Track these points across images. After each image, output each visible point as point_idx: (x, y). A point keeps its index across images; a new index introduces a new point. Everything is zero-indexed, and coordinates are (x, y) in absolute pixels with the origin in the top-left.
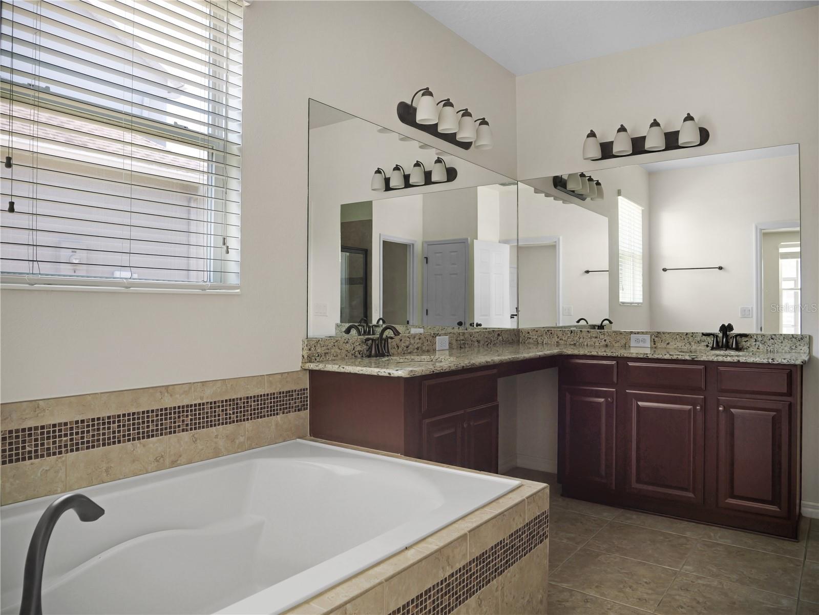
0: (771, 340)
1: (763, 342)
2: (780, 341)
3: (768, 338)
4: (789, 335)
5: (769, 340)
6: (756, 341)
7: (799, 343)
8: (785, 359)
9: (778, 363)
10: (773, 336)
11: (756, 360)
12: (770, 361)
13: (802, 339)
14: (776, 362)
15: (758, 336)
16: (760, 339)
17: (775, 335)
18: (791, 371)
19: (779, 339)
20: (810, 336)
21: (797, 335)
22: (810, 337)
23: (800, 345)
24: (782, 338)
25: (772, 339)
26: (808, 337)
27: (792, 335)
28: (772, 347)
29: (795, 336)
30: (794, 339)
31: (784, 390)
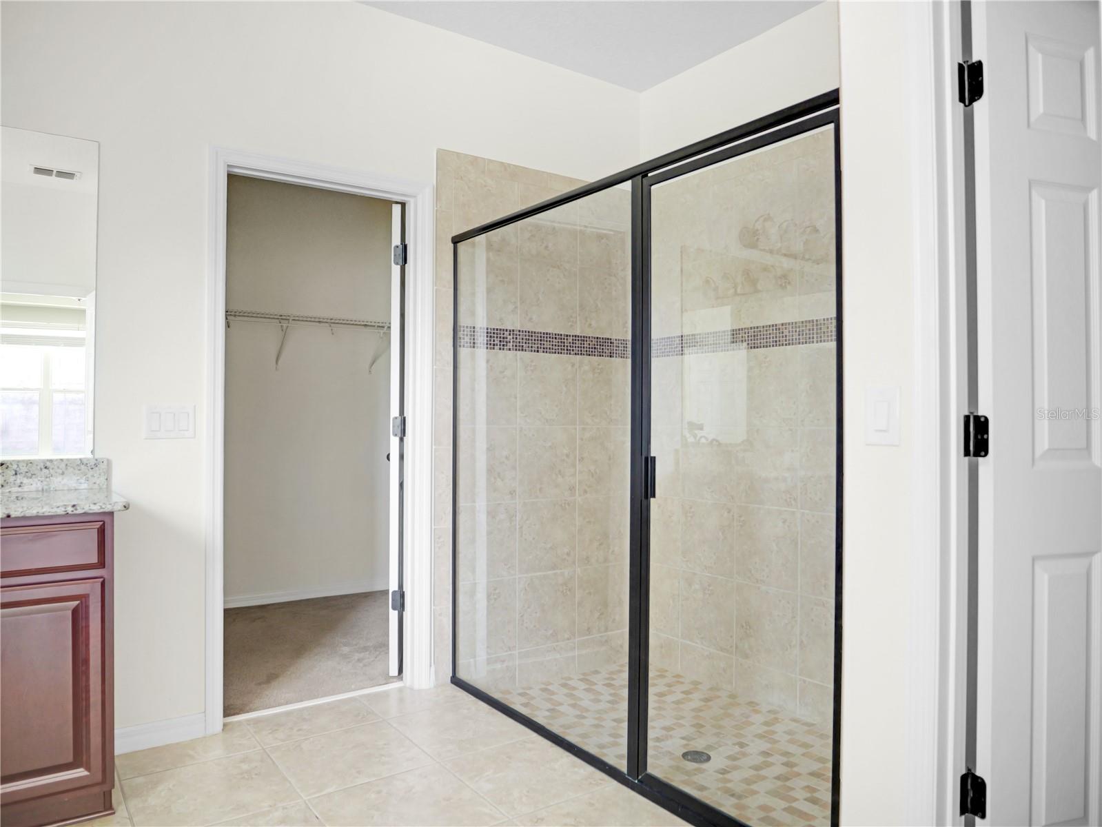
0: (45, 471)
1: (29, 475)
2: (60, 471)
3: (39, 468)
4: (76, 459)
5: (41, 469)
6: (16, 474)
7: (91, 472)
8: (95, 504)
9: (82, 511)
10: (48, 464)
11: (44, 510)
12: (70, 510)
13: (96, 465)
14: (80, 511)
15: (20, 465)
16: (23, 469)
17: (51, 461)
18: (104, 523)
19: (58, 467)
20: (108, 460)
21: (88, 460)
22: (109, 462)
23: (93, 476)
24: (63, 466)
25: (46, 468)
26: (105, 462)
27: (81, 460)
28: (45, 483)
29: (85, 462)
30: (83, 467)
31: (94, 559)
